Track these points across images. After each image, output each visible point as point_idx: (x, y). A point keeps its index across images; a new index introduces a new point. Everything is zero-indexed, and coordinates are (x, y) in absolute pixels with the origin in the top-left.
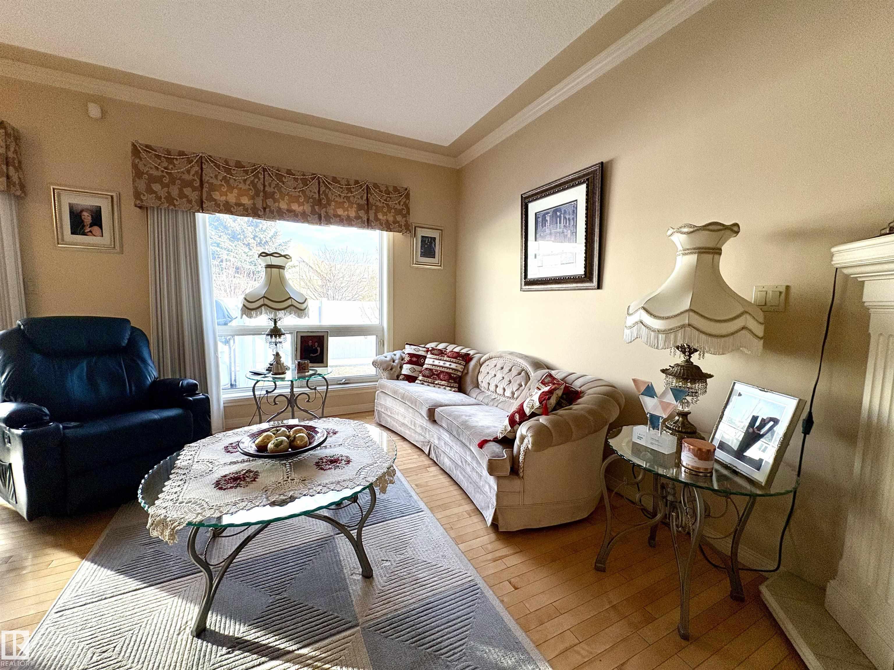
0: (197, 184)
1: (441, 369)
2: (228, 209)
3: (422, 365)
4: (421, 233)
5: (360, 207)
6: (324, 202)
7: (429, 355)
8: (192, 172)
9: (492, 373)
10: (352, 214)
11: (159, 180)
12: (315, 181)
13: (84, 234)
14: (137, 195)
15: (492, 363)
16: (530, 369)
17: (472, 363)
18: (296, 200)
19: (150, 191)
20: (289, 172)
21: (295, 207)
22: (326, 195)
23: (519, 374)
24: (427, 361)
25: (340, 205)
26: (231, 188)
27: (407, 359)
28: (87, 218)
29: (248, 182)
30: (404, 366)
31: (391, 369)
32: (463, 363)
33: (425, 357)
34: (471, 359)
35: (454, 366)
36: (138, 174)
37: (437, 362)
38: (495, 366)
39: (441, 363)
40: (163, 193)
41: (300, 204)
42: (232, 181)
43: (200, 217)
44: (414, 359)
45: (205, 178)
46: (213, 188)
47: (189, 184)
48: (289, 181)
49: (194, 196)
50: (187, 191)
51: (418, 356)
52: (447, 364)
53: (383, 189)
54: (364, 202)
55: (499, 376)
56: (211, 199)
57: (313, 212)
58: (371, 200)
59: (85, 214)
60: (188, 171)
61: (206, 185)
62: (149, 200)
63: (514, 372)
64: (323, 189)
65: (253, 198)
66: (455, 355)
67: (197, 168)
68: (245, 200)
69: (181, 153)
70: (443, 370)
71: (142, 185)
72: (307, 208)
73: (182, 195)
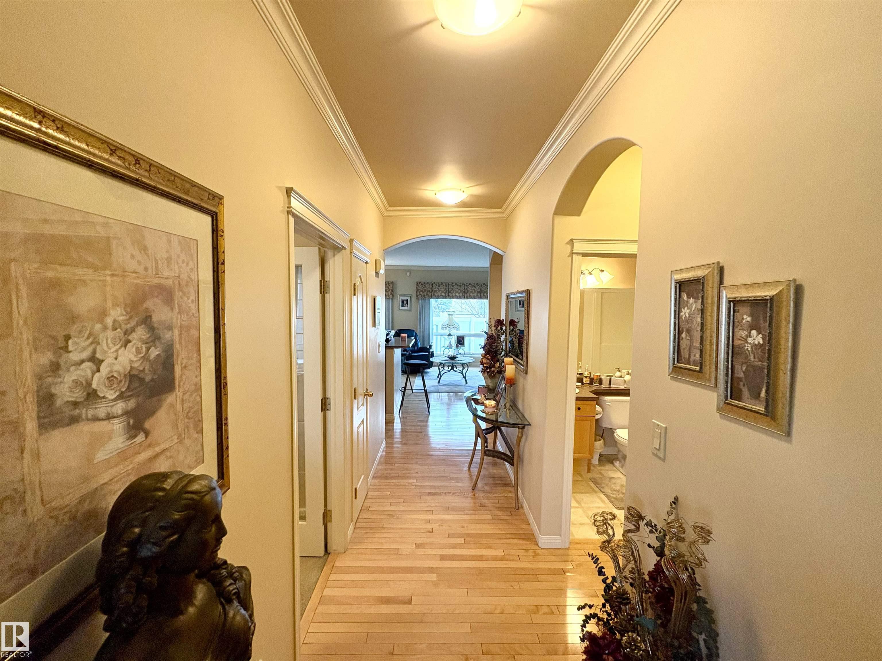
0: (431, 291)
5: (478, 292)
6: (466, 292)
8: (430, 288)
10: (475, 295)
11: (422, 291)
12: (464, 285)
13: (404, 306)
14: (417, 296)
18: (457, 292)
20: (456, 284)
21: (457, 294)
22: (467, 290)
25: (471, 292)
26: (439, 291)
29: (444, 288)
36: (418, 290)
40: (423, 295)
41: (459, 293)
42: (440, 289)
43: (431, 300)
45: (433, 289)
46: (435, 291)
47: (429, 291)
48: (456, 286)
49: (430, 295)
50: (428, 293)
54: (480, 290)
56: (434, 295)
57: (463, 295)
58: (482, 289)
59: (405, 301)
61: (433, 291)
62: (420, 297)
64: (466, 287)
65: (445, 293)
67: (431, 286)
68: (443, 294)
69: (428, 283)
71: (418, 293)
72: (461, 295)
73: (427, 295)
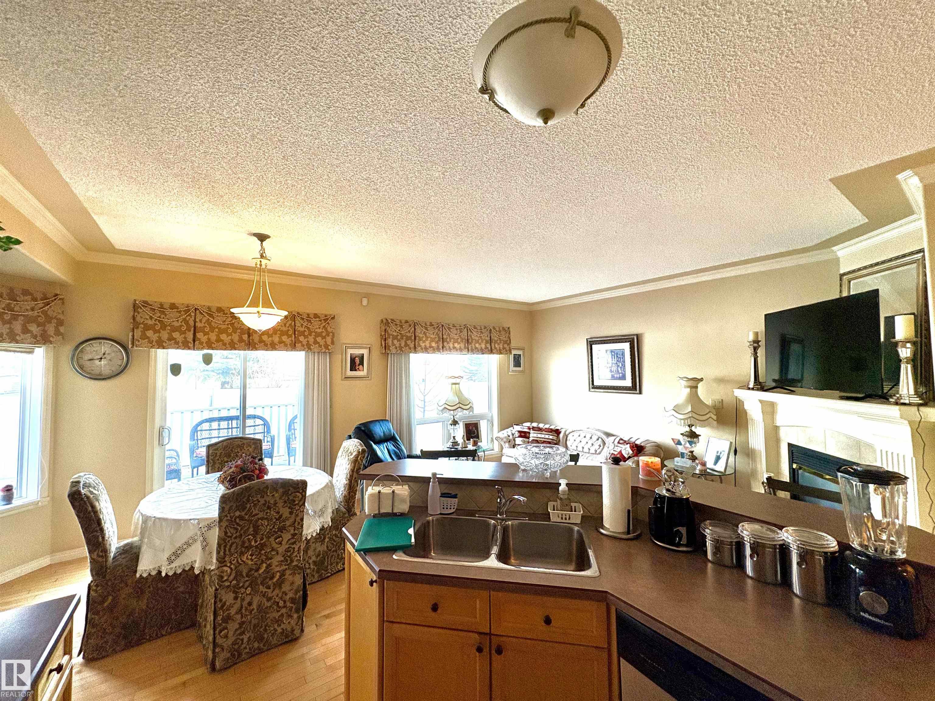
0: (413, 338)
1: (543, 440)
2: (426, 350)
3: (528, 438)
4: (514, 352)
5: (487, 342)
6: (470, 341)
7: (532, 431)
8: (411, 331)
9: (578, 440)
11: (396, 337)
12: (466, 329)
13: (356, 370)
14: (382, 347)
15: (576, 434)
16: (604, 437)
17: (561, 435)
18: (457, 341)
19: (393, 344)
20: (454, 326)
21: (456, 345)
22: (471, 337)
23: (598, 440)
24: (531, 435)
25: (477, 342)
26: (427, 338)
27: (517, 434)
28: (357, 361)
29: (435, 334)
30: (516, 439)
31: (509, 442)
32: (556, 435)
33: (529, 433)
34: (560, 432)
35: (551, 437)
36: (384, 335)
37: (539, 436)
38: (579, 436)
39: (543, 436)
40: (398, 345)
41: (459, 343)
42: (428, 334)
43: (412, 355)
44: (523, 434)
45: (417, 334)
46: (420, 339)
47: (408, 338)
48: (454, 331)
49: (412, 345)
51: (525, 432)
52: (547, 436)
53: (497, 329)
54: (489, 339)
55: (584, 441)
56: (418, 345)
57: (465, 348)
58: (492, 337)
59: (357, 358)
60: (409, 331)
61: (417, 338)
62: (393, 349)
63: (595, 438)
64: (469, 333)
65: (437, 342)
66: (550, 430)
67: (413, 329)
68: (433, 344)
69: (407, 322)
70: (545, 440)
71: (385, 342)
72: (462, 345)
73: (406, 345)
